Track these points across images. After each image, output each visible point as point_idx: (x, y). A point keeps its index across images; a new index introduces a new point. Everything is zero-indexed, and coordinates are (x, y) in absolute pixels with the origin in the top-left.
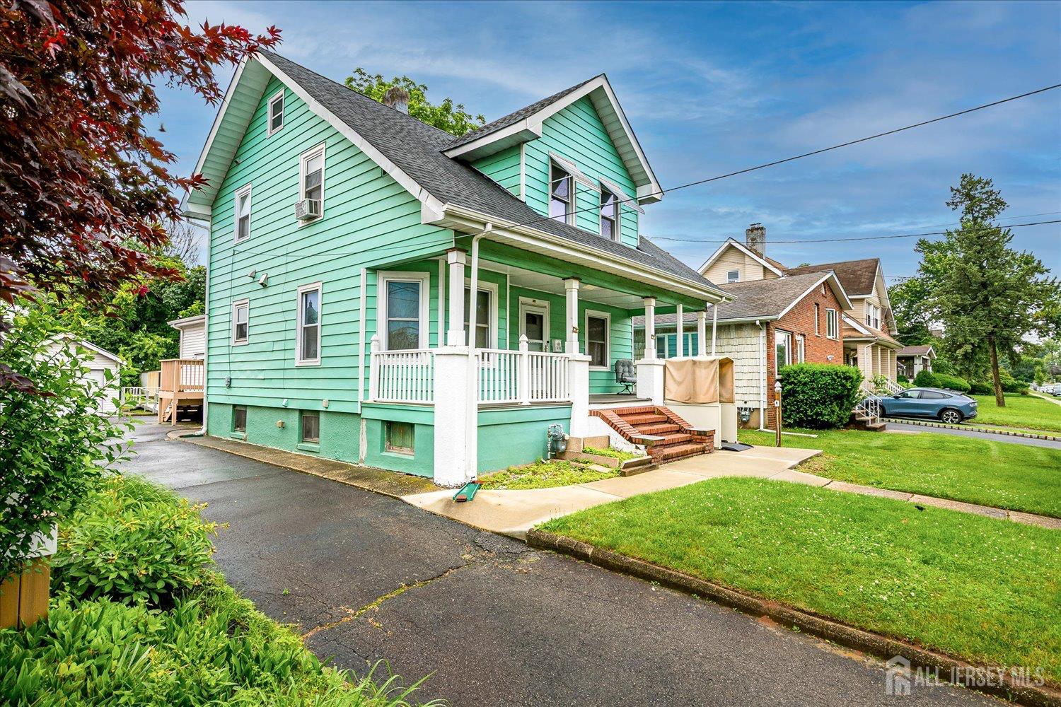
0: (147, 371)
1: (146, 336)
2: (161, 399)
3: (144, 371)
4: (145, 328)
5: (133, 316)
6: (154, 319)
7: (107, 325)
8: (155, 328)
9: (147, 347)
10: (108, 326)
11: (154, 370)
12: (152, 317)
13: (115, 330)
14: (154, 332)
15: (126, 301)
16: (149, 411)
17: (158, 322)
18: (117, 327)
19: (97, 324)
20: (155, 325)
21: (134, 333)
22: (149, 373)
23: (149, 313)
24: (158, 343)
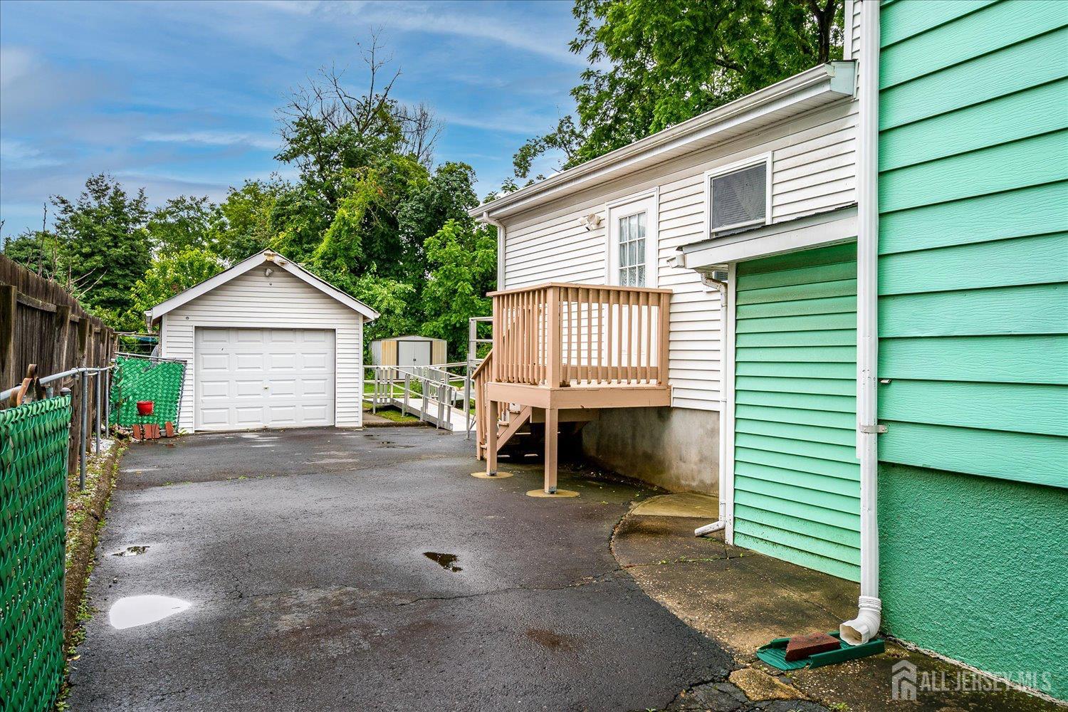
0: (380, 339)
1: (376, 283)
2: (494, 404)
3: (375, 339)
4: (374, 267)
5: (358, 251)
6: (384, 256)
7: (324, 264)
8: (386, 269)
9: (379, 299)
10: (325, 267)
11: (389, 337)
12: (383, 253)
13: (335, 273)
14: (386, 276)
15: (349, 225)
16: (410, 415)
17: (389, 261)
18: (337, 268)
19: (310, 263)
20: (387, 265)
21: (360, 277)
22: (383, 341)
23: (378, 246)
24: (393, 293)
